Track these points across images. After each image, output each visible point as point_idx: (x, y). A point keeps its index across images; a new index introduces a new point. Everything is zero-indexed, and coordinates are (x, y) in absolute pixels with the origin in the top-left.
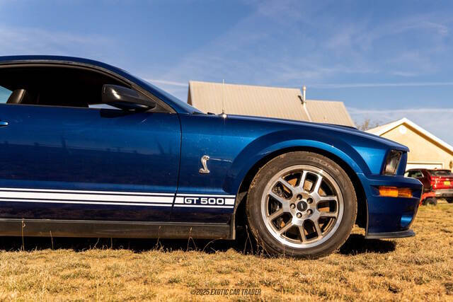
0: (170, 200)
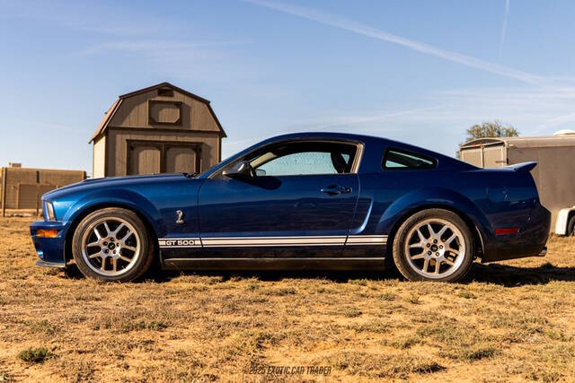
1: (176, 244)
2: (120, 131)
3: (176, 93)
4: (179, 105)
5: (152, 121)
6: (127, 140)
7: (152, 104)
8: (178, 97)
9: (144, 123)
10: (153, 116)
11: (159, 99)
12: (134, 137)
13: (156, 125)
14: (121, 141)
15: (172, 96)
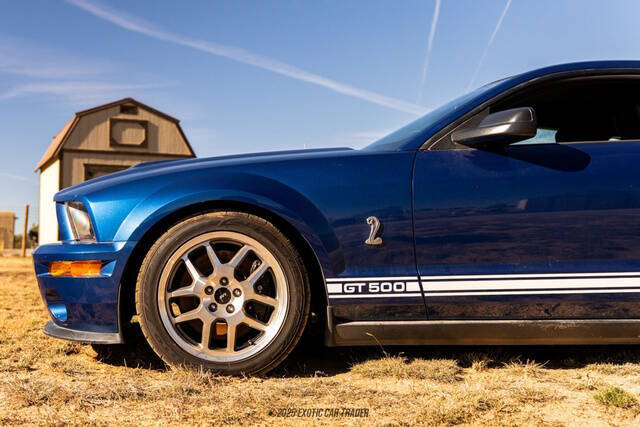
1: (365, 290)
2: (77, 154)
3: (141, 111)
4: (144, 124)
5: (113, 142)
6: (85, 165)
7: (113, 122)
8: (143, 115)
9: (105, 145)
10: (115, 137)
11: (121, 117)
12: (93, 161)
13: (118, 148)
14: (78, 165)
15: (136, 113)
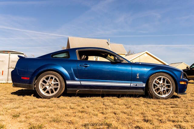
0: (130, 85)
